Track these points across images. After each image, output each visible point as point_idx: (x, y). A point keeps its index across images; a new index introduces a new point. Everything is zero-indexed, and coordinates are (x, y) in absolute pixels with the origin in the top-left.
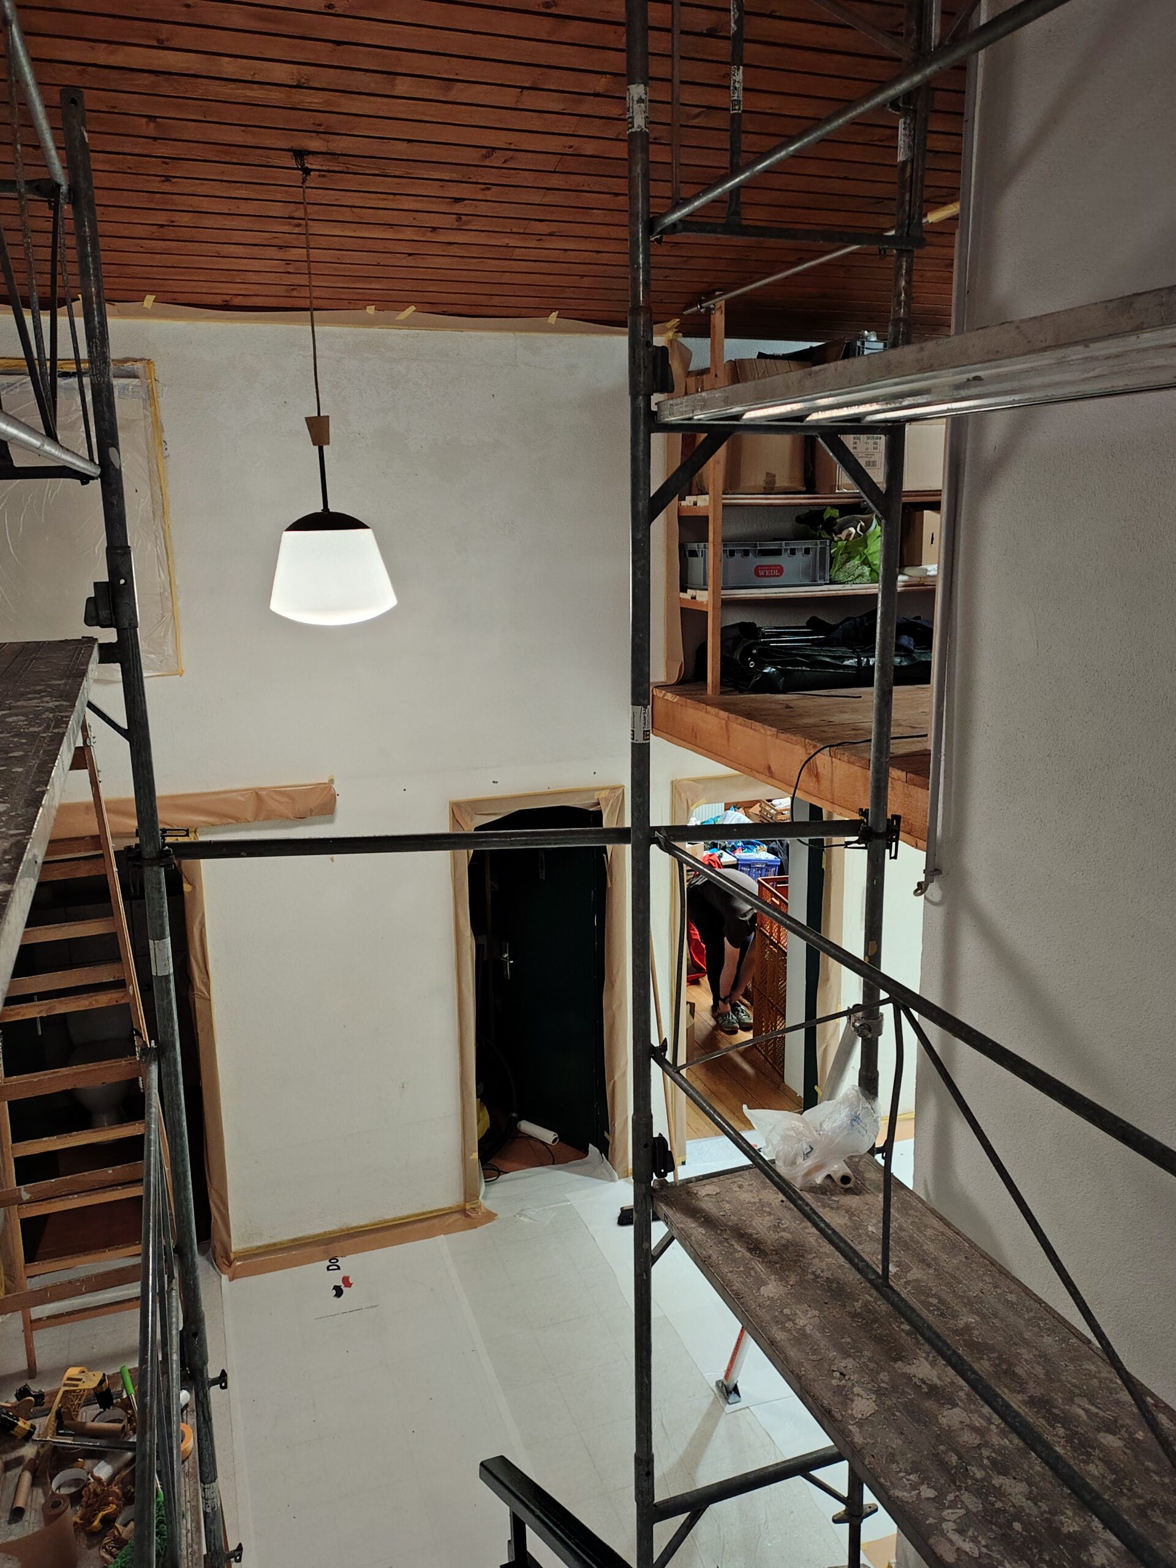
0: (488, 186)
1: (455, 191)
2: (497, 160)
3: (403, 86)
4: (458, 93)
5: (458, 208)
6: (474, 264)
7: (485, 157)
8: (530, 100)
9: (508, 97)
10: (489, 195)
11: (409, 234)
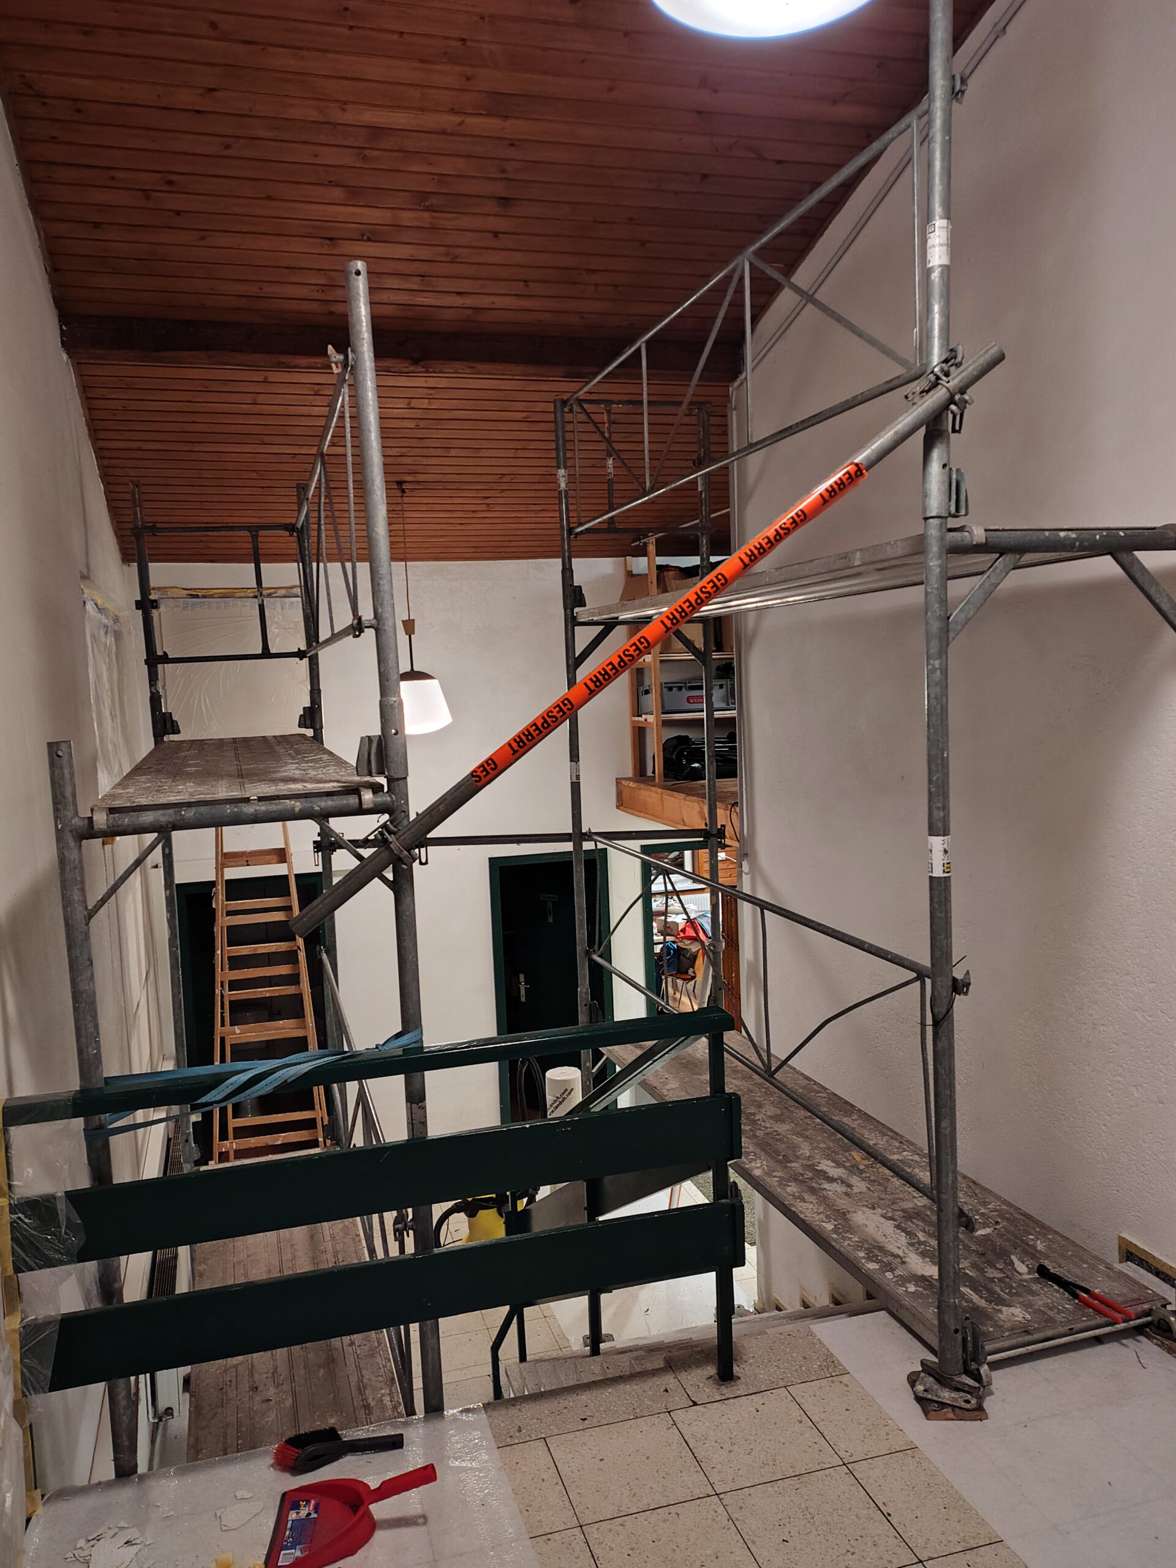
0: (503, 491)
1: (486, 494)
2: (507, 479)
3: (453, 453)
4: (482, 453)
5: (488, 501)
6: (499, 526)
7: (500, 478)
8: (520, 454)
9: (510, 454)
10: (503, 494)
11: (460, 514)
